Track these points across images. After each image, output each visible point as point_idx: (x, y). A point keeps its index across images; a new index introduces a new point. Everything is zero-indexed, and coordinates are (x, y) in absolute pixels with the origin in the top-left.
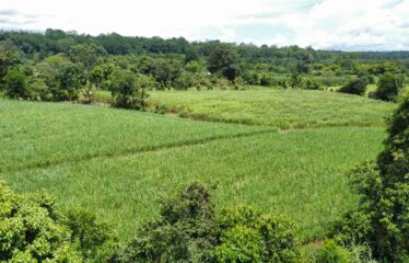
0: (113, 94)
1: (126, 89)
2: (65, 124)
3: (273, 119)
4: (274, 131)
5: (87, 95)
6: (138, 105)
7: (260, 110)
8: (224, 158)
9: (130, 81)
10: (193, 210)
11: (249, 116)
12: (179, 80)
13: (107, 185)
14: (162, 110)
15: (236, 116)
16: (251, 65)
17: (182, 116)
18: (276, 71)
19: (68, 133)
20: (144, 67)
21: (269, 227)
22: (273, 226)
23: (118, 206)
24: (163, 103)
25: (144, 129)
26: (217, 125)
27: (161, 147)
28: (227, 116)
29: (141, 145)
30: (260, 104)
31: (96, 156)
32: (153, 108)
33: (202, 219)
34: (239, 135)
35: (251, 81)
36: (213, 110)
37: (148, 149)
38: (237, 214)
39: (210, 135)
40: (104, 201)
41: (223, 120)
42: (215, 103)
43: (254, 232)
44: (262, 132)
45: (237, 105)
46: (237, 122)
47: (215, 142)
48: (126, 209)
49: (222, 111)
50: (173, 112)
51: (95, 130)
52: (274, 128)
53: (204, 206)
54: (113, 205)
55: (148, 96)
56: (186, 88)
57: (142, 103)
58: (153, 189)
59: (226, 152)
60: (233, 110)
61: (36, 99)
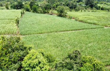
0: (58, 12)
1: (62, 12)
2: (46, 21)
3: (103, 23)
4: (103, 28)
5: (52, 12)
6: (64, 16)
7: (99, 20)
8: (86, 36)
9: (63, 9)
10: (76, 56)
11: (96, 22)
12: (76, 8)
13: (55, 41)
14: (70, 18)
15: (91, 21)
16: (99, 2)
17: (76, 20)
18: (107, 5)
19: (47, 24)
20: (67, 4)
21: (96, 65)
22: (97, 64)
23: (57, 47)
24: (71, 16)
25: (65, 24)
26: (86, 24)
27: (69, 30)
28: (89, 21)
29: (64, 30)
30: (99, 18)
31: (53, 32)
32: (68, 17)
33: (78, 59)
34: (92, 28)
35: (98, 8)
36: (85, 19)
37: (66, 31)
38: (87, 59)
39: (83, 28)
40: (55, 45)
41: (88, 22)
42: (86, 16)
43: (91, 65)
44: (99, 28)
45: (92, 17)
46: (92, 23)
47: (84, 30)
48: (59, 48)
49: (88, 19)
50: (74, 18)
51: (53, 24)
52: (103, 26)
53: (79, 56)
54: (56, 47)
55: (67, 14)
56: (78, 11)
57: (65, 15)
58: (66, 43)
59: (87, 34)
60: (91, 19)
61: (39, 13)
